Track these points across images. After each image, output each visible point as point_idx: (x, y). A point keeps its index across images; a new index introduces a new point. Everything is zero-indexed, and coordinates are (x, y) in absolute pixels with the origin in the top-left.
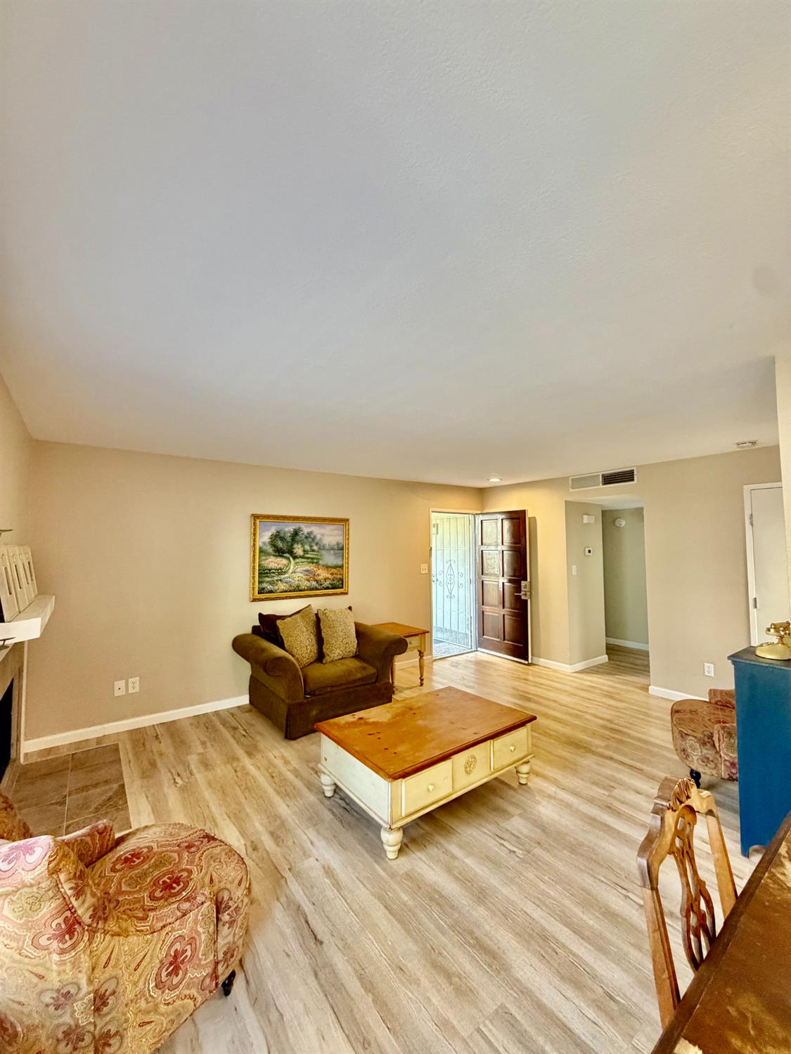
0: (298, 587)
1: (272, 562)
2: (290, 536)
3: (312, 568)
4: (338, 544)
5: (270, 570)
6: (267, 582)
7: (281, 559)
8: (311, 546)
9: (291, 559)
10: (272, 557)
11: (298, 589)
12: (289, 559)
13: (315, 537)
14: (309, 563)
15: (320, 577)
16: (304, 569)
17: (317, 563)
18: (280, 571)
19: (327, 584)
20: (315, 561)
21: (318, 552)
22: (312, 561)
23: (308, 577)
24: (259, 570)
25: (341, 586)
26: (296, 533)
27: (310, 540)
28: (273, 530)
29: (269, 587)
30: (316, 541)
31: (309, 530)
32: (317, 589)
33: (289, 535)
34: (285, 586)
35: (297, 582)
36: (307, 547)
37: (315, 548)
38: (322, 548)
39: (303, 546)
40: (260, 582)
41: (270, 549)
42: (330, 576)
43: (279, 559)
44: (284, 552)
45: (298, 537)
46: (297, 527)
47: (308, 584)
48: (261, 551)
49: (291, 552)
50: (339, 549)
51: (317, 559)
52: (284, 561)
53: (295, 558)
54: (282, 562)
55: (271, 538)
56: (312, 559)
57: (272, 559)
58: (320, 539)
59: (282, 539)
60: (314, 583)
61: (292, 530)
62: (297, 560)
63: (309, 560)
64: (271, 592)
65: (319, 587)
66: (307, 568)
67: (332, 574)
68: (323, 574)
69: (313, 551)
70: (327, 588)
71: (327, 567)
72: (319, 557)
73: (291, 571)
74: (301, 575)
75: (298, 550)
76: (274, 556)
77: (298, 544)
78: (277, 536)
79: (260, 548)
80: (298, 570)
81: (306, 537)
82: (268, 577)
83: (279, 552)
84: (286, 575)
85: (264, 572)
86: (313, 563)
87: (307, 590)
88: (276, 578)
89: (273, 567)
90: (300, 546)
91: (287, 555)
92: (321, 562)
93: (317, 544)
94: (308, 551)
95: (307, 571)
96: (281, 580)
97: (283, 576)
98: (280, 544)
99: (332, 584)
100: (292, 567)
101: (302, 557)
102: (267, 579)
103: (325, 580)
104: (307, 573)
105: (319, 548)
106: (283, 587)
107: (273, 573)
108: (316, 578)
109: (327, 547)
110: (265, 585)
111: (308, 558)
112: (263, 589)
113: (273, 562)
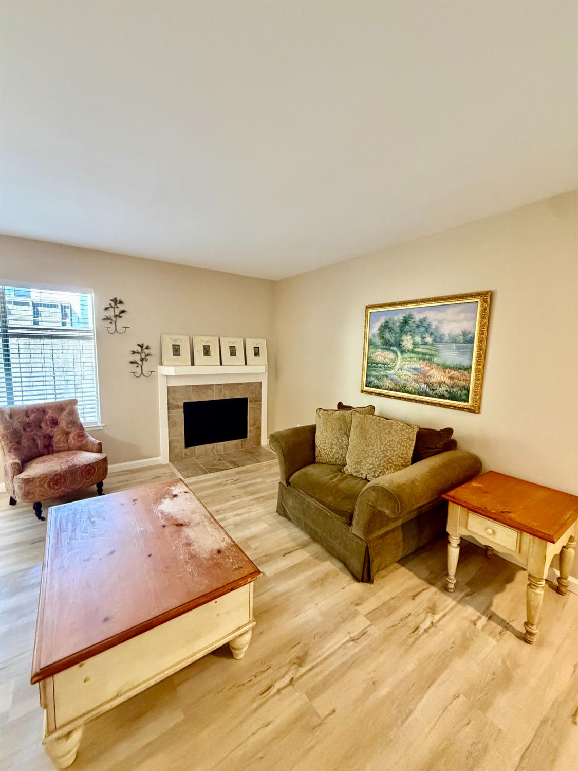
0: (404, 387)
1: (379, 355)
2: (399, 326)
3: (422, 366)
4: (464, 334)
5: (377, 364)
6: (374, 376)
7: (388, 353)
8: (423, 338)
9: (399, 353)
10: (380, 350)
11: (404, 389)
12: (395, 352)
13: (429, 325)
14: (420, 359)
15: (433, 380)
16: (413, 367)
17: (429, 360)
18: (387, 366)
19: (442, 390)
20: (427, 357)
21: (432, 345)
22: (424, 357)
23: (416, 377)
24: (368, 363)
25: (464, 397)
26: (406, 322)
27: (422, 329)
28: (382, 321)
29: (376, 382)
30: (430, 330)
31: (422, 316)
32: (427, 395)
33: (398, 324)
34: (391, 384)
35: (404, 381)
36: (418, 339)
37: (429, 340)
38: (438, 339)
39: (413, 338)
40: (368, 375)
41: (378, 341)
42: (448, 381)
43: (386, 353)
44: (390, 345)
45: (407, 327)
46: (407, 313)
47: (416, 385)
48: (371, 343)
49: (399, 345)
50: (466, 342)
51: (430, 355)
52: (392, 356)
53: (403, 352)
54: (389, 357)
55: (380, 329)
56: (425, 354)
57: (379, 352)
58: (437, 328)
59: (391, 329)
60: (424, 386)
61: (402, 318)
62: (406, 356)
63: (420, 356)
64: (377, 387)
65: (430, 393)
66: (416, 365)
67: (451, 378)
68: (437, 376)
69: (426, 344)
70: (442, 396)
71: (445, 367)
72: (433, 353)
73: (397, 367)
74: (409, 374)
75: (407, 342)
76: (381, 348)
77: (407, 335)
78: (386, 327)
79: (370, 341)
80: (406, 367)
81: (418, 326)
82: (375, 370)
83: (387, 345)
84: (392, 372)
85: (372, 365)
86: (424, 360)
87: (414, 394)
88: (382, 373)
89: (381, 361)
90: (409, 337)
91: (394, 348)
92: (435, 359)
93: (431, 334)
94: (418, 344)
95: (414, 369)
96: (387, 376)
97: (389, 372)
98: (388, 335)
99: (450, 393)
100: (399, 362)
101: (412, 352)
102: (375, 373)
103: (440, 384)
104: (414, 372)
105: (435, 341)
106: (388, 384)
107: (380, 367)
108: (426, 380)
109: (446, 338)
110: (372, 379)
111: (418, 353)
112: (371, 382)
113: (381, 356)
